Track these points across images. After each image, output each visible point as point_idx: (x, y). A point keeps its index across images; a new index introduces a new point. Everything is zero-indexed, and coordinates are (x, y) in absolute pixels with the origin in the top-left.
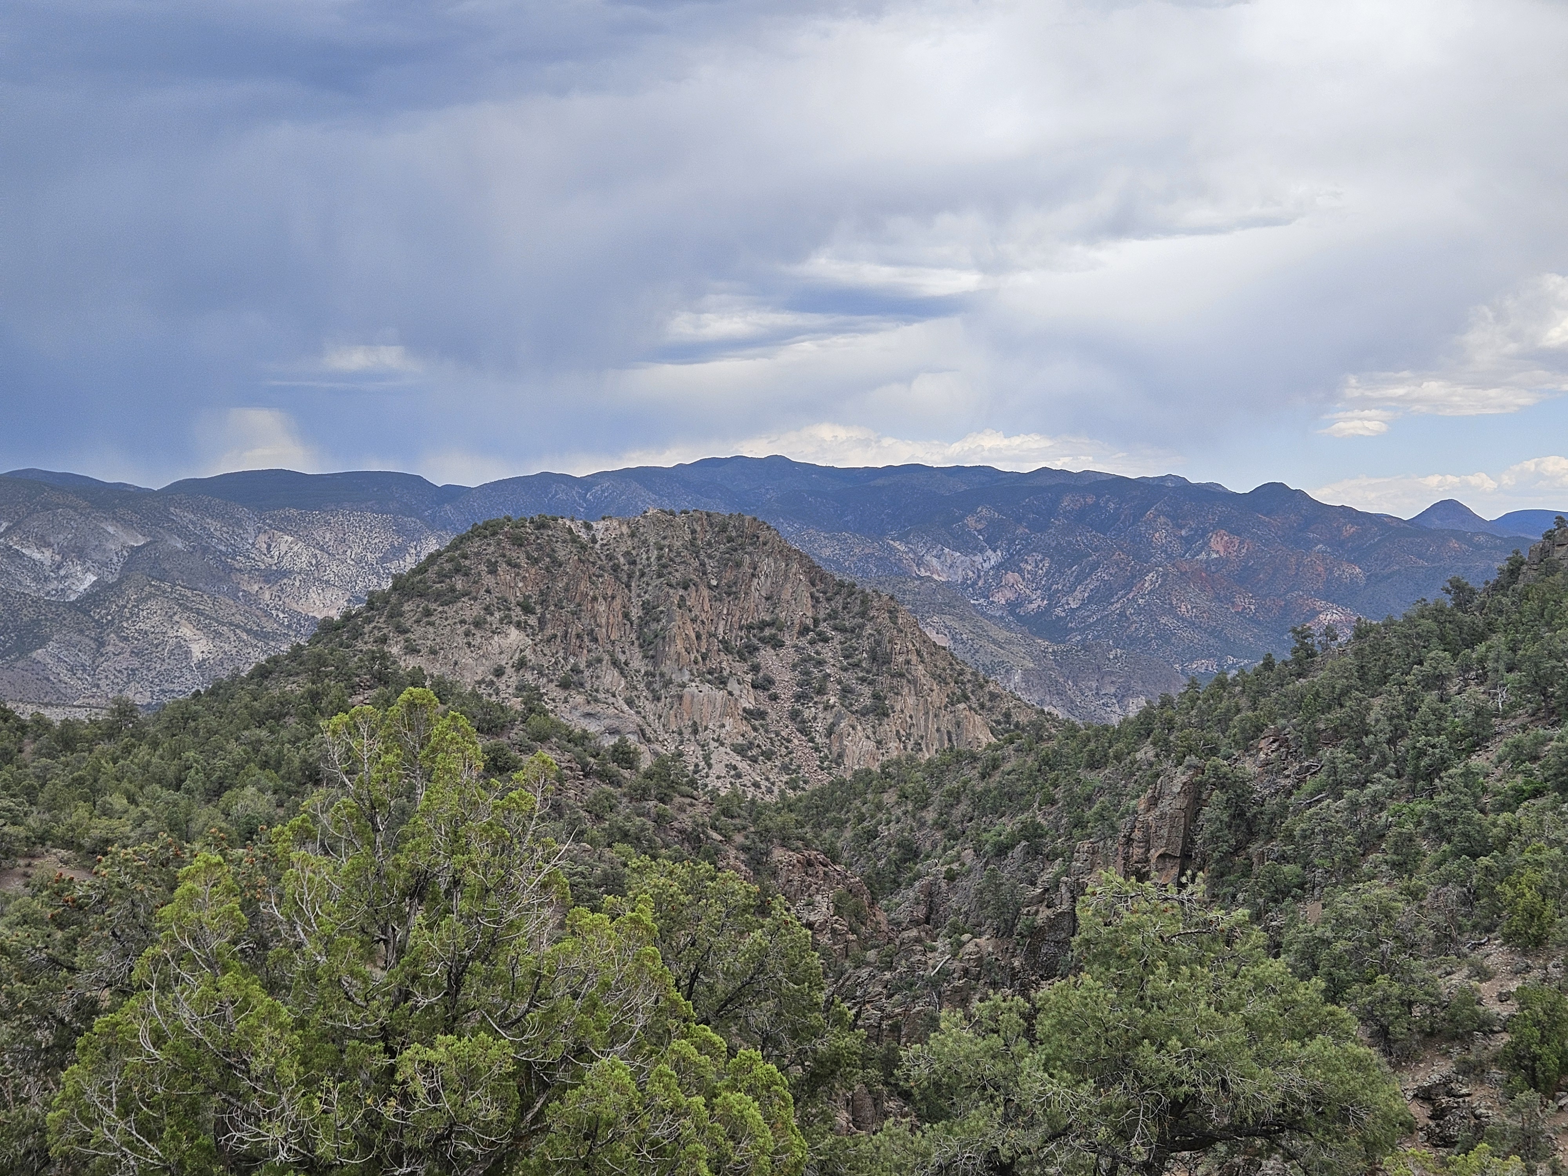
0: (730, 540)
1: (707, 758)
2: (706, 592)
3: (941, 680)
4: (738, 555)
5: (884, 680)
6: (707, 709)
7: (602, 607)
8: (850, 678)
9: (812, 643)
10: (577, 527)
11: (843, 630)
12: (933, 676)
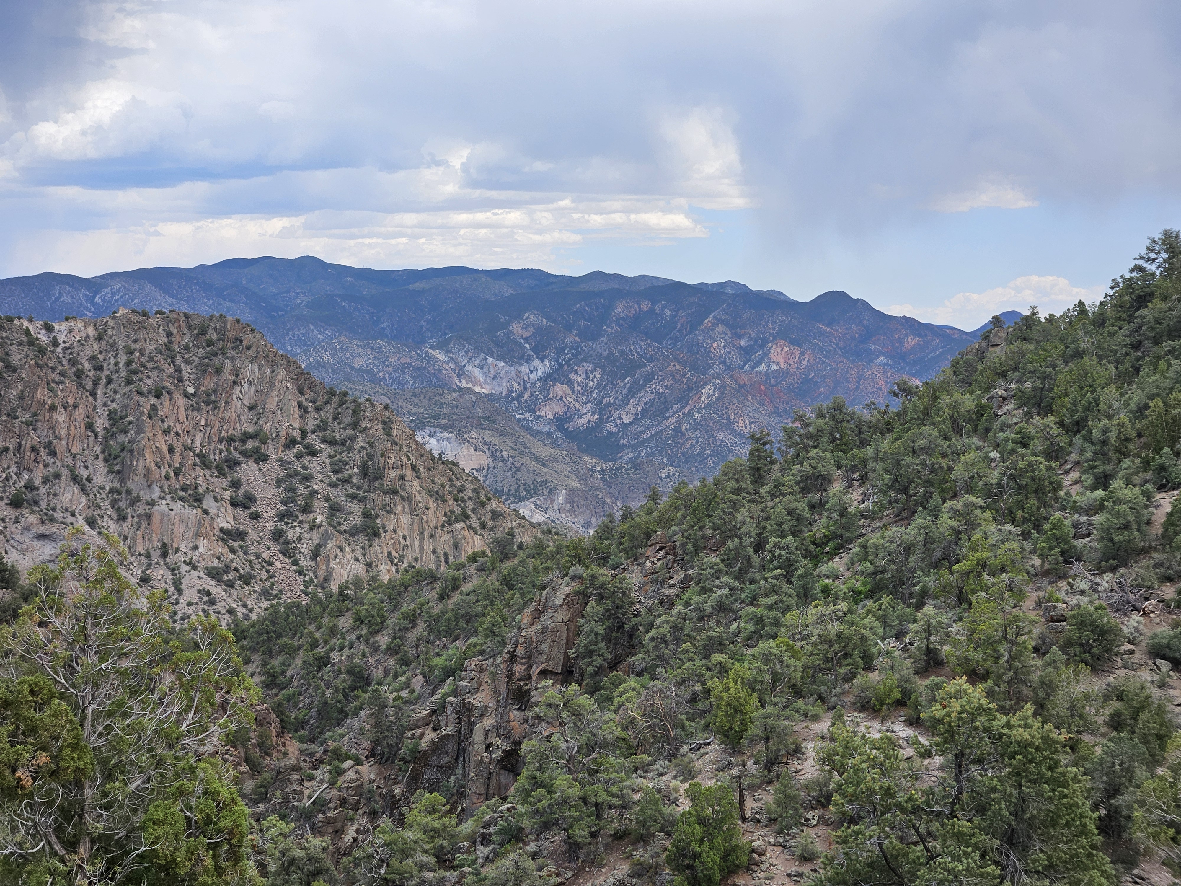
0: (210, 343)
1: (177, 584)
2: (181, 402)
3: (439, 498)
4: (216, 361)
5: (377, 497)
6: (179, 530)
7: (61, 417)
8: (339, 495)
9: (299, 456)
10: (36, 328)
11: (331, 442)
12: (429, 492)
